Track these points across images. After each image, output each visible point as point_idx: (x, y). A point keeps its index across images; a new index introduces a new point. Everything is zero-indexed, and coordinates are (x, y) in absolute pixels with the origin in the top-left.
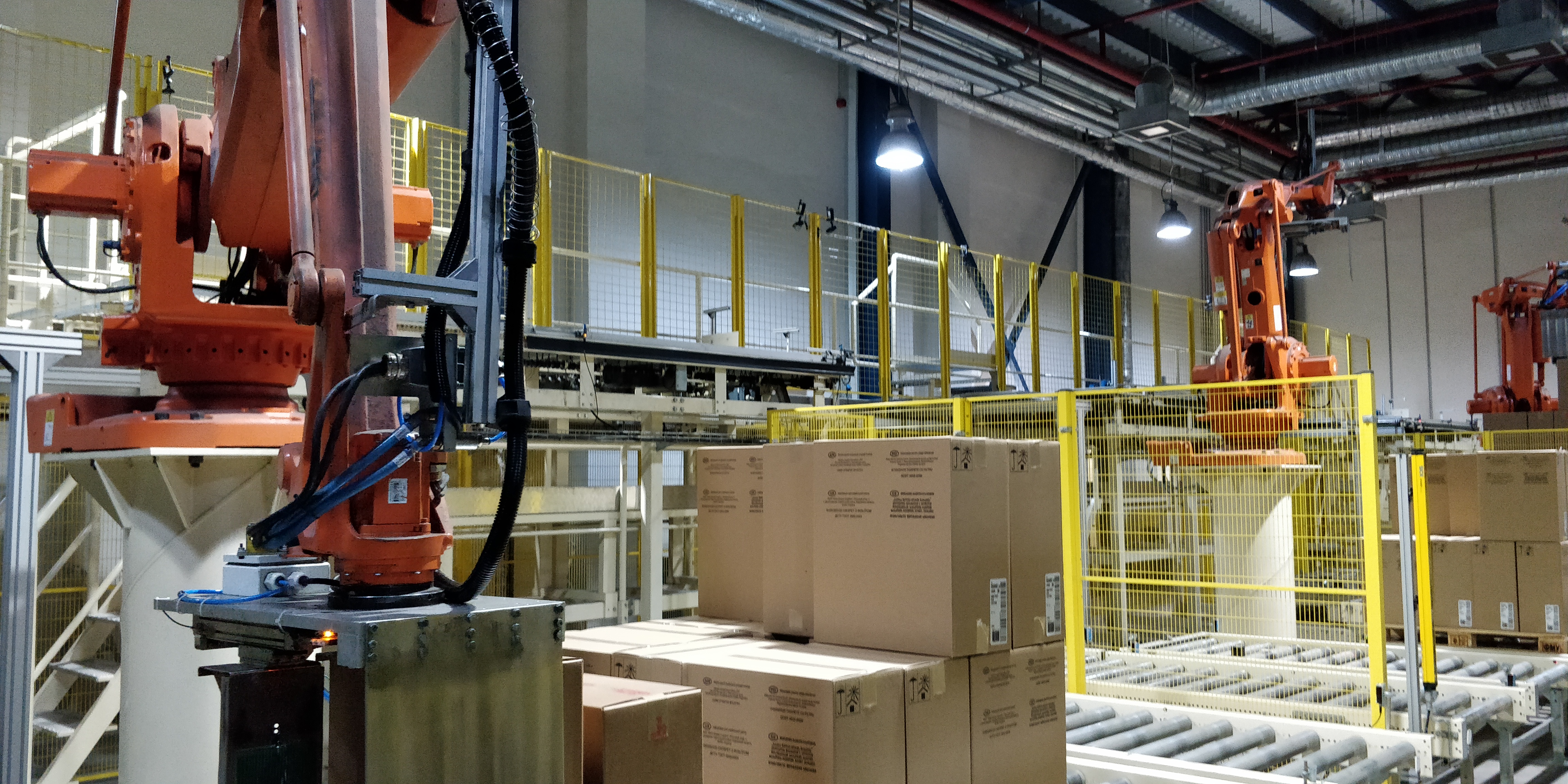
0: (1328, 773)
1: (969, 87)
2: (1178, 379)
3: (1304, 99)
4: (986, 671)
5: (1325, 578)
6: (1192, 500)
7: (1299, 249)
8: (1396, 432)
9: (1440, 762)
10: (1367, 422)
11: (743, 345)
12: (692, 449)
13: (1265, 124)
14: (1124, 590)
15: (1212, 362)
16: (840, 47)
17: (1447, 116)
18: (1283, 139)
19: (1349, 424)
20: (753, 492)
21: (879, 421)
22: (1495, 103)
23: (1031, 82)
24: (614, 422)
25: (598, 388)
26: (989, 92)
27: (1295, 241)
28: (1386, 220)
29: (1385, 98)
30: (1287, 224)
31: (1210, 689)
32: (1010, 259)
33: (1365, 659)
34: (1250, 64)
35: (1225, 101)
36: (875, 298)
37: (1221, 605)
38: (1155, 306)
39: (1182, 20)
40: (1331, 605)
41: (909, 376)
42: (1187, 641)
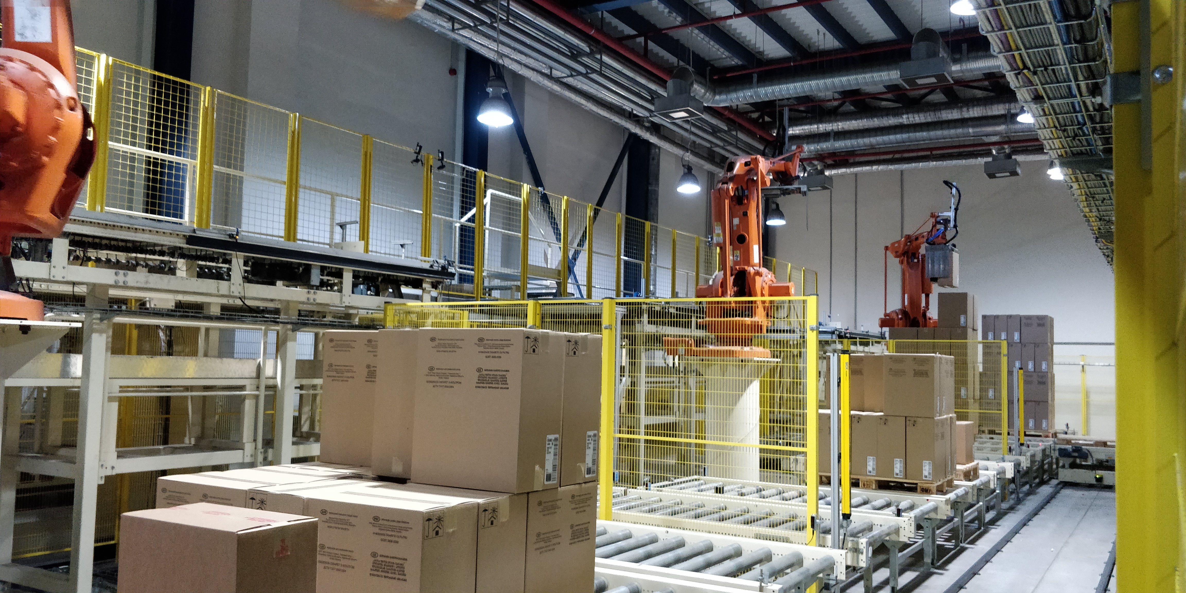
0: (776, 578)
1: (549, 70)
2: (687, 295)
3: (783, 100)
4: (540, 504)
5: (780, 439)
6: (692, 380)
7: (774, 206)
8: (832, 338)
9: (851, 569)
10: (812, 329)
11: (367, 252)
12: (321, 331)
13: (755, 115)
14: (642, 445)
15: (711, 283)
16: (453, 30)
17: (876, 119)
18: (766, 127)
19: (800, 331)
20: (368, 366)
21: (472, 315)
22: (907, 113)
23: (594, 71)
24: (258, 307)
25: (246, 280)
26: (564, 75)
27: (770, 201)
28: (833, 190)
29: (836, 103)
30: (766, 187)
31: (699, 517)
32: (574, 200)
33: (805, 497)
34: (747, 71)
35: (729, 97)
36: (474, 222)
37: (708, 457)
38: (674, 241)
39: (702, 35)
40: (783, 459)
41: (497, 282)
42: (684, 482)
